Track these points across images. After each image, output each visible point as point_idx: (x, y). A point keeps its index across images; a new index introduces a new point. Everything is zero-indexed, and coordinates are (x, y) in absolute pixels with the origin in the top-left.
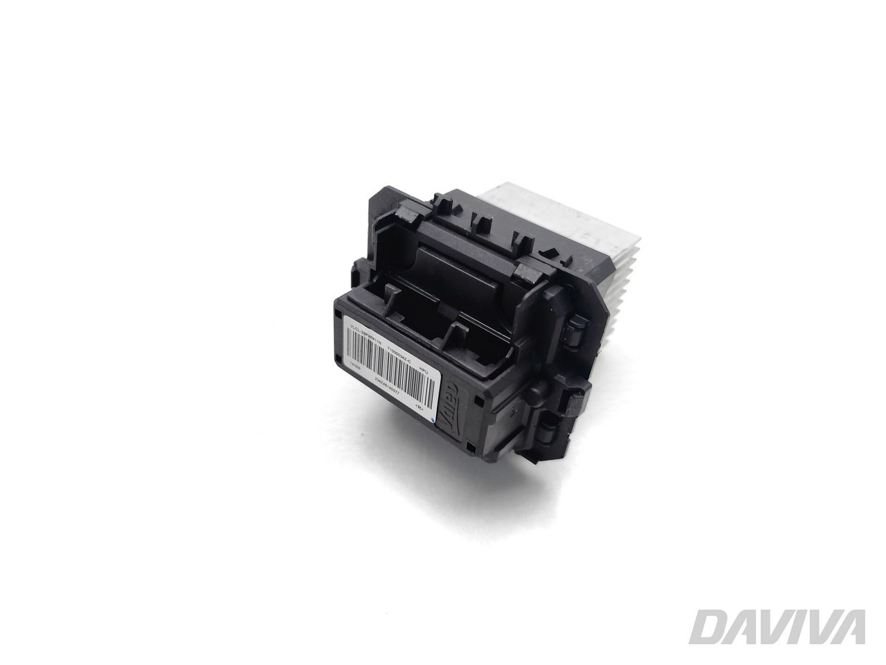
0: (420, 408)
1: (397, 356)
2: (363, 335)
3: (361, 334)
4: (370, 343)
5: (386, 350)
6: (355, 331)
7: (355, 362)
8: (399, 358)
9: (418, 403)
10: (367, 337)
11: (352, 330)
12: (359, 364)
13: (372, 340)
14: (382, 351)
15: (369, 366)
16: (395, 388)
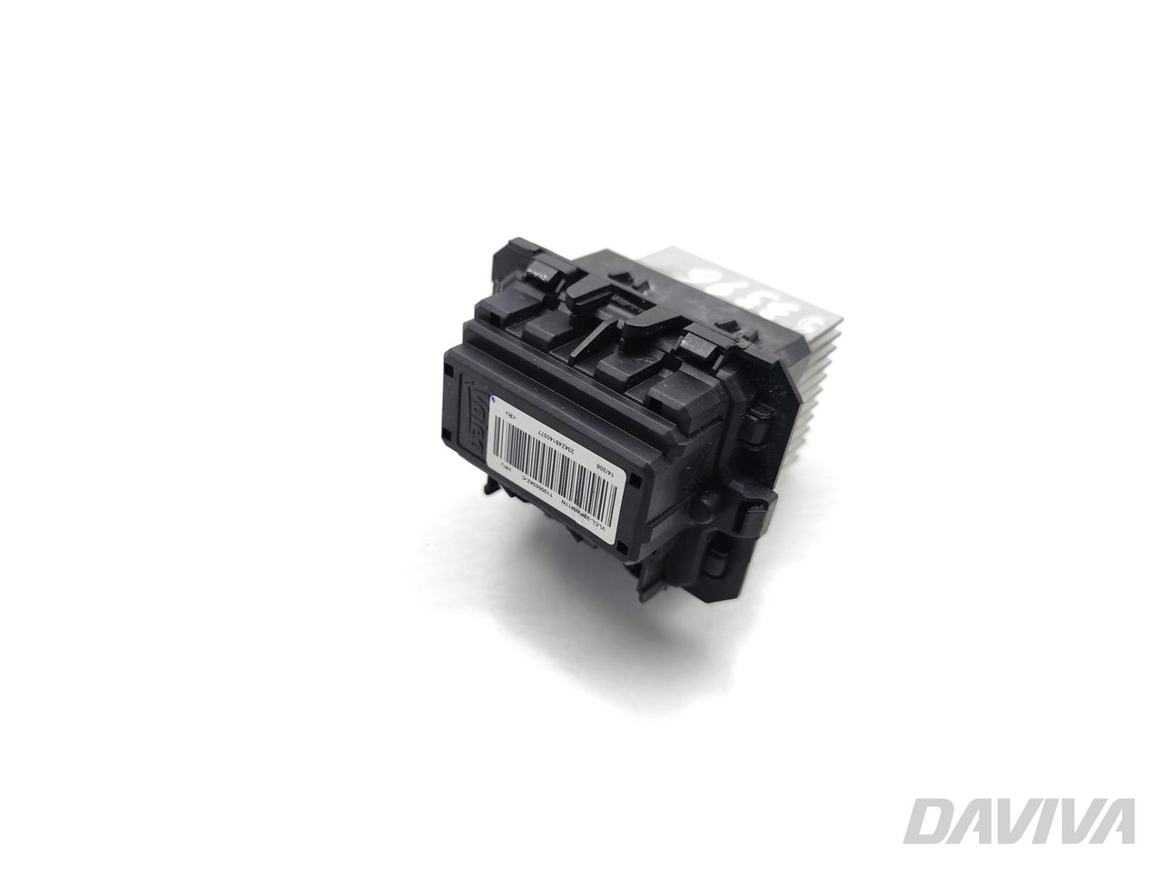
0: (511, 416)
1: (539, 484)
2: (588, 514)
3: (591, 516)
4: (578, 502)
5: (555, 493)
6: (599, 522)
7: (604, 476)
8: (537, 482)
9: (513, 422)
10: (582, 511)
11: (603, 524)
12: (599, 473)
13: (575, 506)
14: (562, 492)
15: (582, 470)
16: (543, 440)
